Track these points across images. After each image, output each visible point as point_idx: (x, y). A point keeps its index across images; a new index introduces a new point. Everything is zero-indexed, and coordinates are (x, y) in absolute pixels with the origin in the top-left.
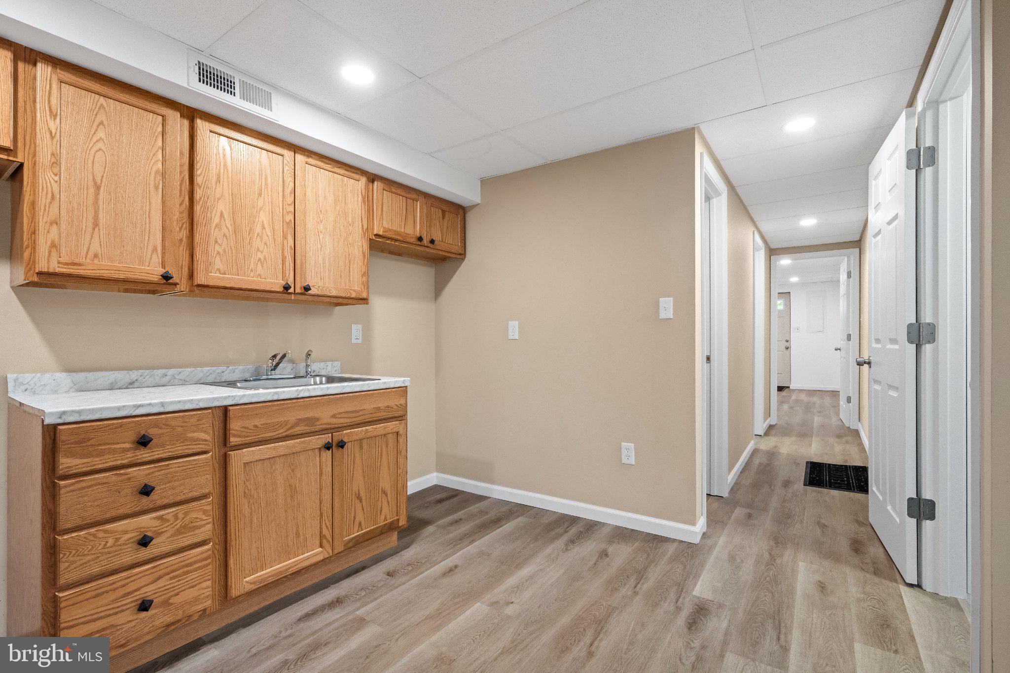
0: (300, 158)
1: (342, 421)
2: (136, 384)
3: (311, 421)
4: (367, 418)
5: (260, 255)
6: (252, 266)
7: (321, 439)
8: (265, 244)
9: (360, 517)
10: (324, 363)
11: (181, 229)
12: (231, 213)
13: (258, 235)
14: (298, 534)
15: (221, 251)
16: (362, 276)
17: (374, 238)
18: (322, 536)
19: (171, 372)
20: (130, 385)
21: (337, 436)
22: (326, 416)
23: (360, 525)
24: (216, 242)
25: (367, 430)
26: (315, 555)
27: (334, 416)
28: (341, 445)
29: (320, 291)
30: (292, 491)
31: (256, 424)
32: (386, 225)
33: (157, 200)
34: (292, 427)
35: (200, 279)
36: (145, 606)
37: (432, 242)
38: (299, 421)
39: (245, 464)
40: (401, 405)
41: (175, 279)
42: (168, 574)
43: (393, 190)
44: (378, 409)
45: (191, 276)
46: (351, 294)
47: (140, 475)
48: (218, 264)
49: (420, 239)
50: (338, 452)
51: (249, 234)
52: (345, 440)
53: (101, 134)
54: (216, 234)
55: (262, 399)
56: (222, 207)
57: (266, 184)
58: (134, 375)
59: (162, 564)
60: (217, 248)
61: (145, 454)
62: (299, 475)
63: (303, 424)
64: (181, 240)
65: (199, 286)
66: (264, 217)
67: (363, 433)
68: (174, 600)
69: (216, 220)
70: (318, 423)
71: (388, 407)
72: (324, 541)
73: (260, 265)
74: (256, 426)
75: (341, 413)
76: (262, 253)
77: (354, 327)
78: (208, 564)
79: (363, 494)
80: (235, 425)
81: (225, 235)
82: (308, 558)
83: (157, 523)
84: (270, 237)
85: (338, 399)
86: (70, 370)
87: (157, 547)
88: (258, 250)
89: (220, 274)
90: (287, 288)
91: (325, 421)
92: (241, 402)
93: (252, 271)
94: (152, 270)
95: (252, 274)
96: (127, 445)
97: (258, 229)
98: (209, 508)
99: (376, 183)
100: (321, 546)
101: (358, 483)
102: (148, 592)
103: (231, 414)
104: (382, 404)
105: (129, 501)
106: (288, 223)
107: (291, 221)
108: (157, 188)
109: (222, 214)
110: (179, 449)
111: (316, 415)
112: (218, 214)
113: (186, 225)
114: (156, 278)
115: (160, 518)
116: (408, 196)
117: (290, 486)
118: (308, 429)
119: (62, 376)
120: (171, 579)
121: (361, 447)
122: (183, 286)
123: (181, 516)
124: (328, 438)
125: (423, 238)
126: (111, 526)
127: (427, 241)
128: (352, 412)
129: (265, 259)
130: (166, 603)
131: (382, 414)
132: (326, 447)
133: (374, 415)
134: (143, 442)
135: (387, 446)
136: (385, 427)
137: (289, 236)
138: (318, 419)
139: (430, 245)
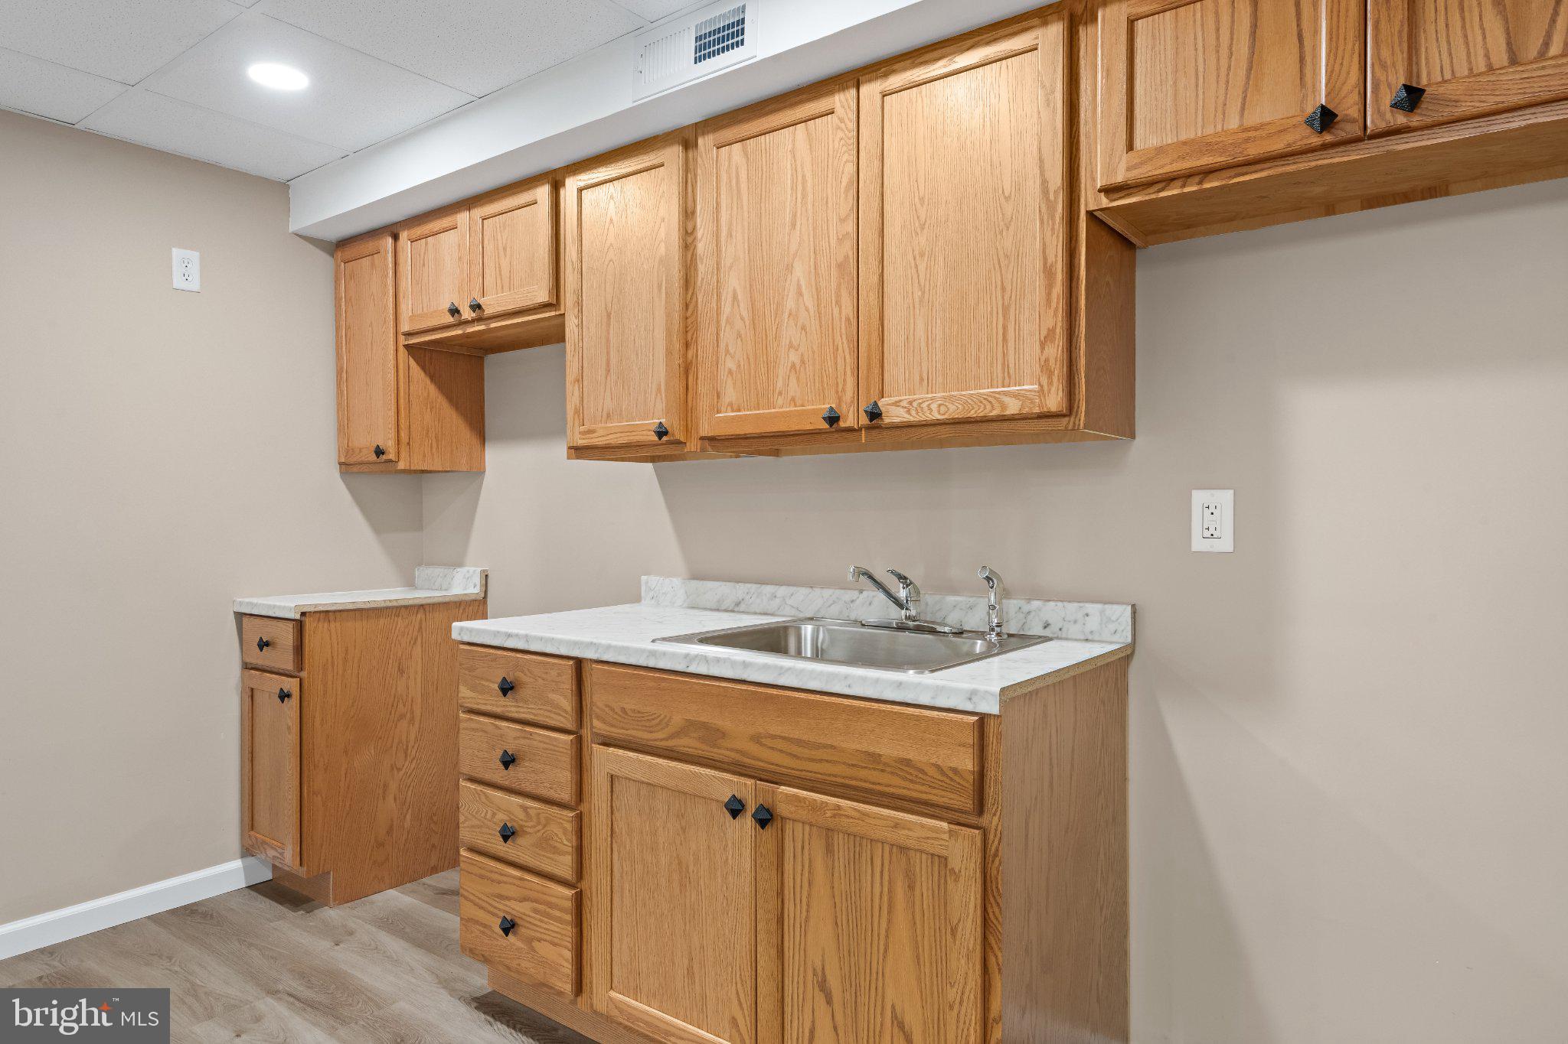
0: (868, 92)
1: (776, 757)
3: (712, 734)
5: (793, 357)
6: (780, 384)
7: (726, 785)
8: (802, 329)
10: (1076, 605)
11: (688, 345)
12: (748, 286)
13: (790, 314)
14: (690, 973)
15: (734, 368)
16: (1043, 345)
17: (1105, 202)
21: (765, 792)
22: (740, 732)
24: (727, 352)
25: (839, 807)
27: (756, 739)
28: (767, 817)
29: (913, 412)
30: (683, 875)
31: (626, 706)
32: (1146, 139)
33: (660, 308)
34: (679, 735)
36: (508, 927)
37: (1407, 100)
38: (690, 726)
39: (613, 775)
40: (955, 771)
41: (675, 434)
42: (536, 901)
44: (875, 758)
45: (695, 422)
46: (1004, 406)
48: (730, 394)
49: (1326, 118)
51: (775, 320)
52: (780, 811)
53: (611, 238)
54: (727, 336)
56: (734, 282)
57: (805, 197)
59: (529, 881)
60: (729, 363)
62: (693, 846)
63: (695, 735)
64: (690, 364)
65: (704, 439)
66: (800, 271)
67: (829, 814)
68: (537, 946)
69: (727, 309)
70: (726, 743)
71: (907, 762)
72: (736, 1034)
73: (795, 381)
74: (623, 710)
75: (773, 737)
76: (797, 350)
77: (1199, 497)
78: (568, 922)
80: (598, 698)
81: (739, 335)
83: (522, 814)
84: (812, 313)
87: (522, 850)
88: (791, 346)
89: (733, 411)
90: (831, 418)
91: (740, 745)
93: (780, 393)
94: (653, 421)
95: (781, 400)
97: (790, 301)
98: (569, 828)
100: (730, 1039)
101: (821, 940)
102: (515, 910)
103: (593, 677)
104: (887, 747)
105: (499, 766)
107: (847, 257)
108: (660, 289)
109: (735, 297)
110: (541, 714)
111: (721, 724)
112: (730, 298)
114: (653, 436)
115: (525, 809)
117: (679, 861)
118: (703, 748)
120: (536, 911)
121: (829, 850)
123: (543, 819)
124: (745, 788)
125: (1348, 108)
126: (490, 791)
127: (1381, 113)
128: (799, 742)
129: (803, 362)
130: (529, 941)
131: (885, 778)
132: (735, 808)
133: (863, 773)
134: (507, 688)
135: (911, 887)
136: (897, 825)
137: (844, 294)
138: (724, 735)
139: (1401, 119)
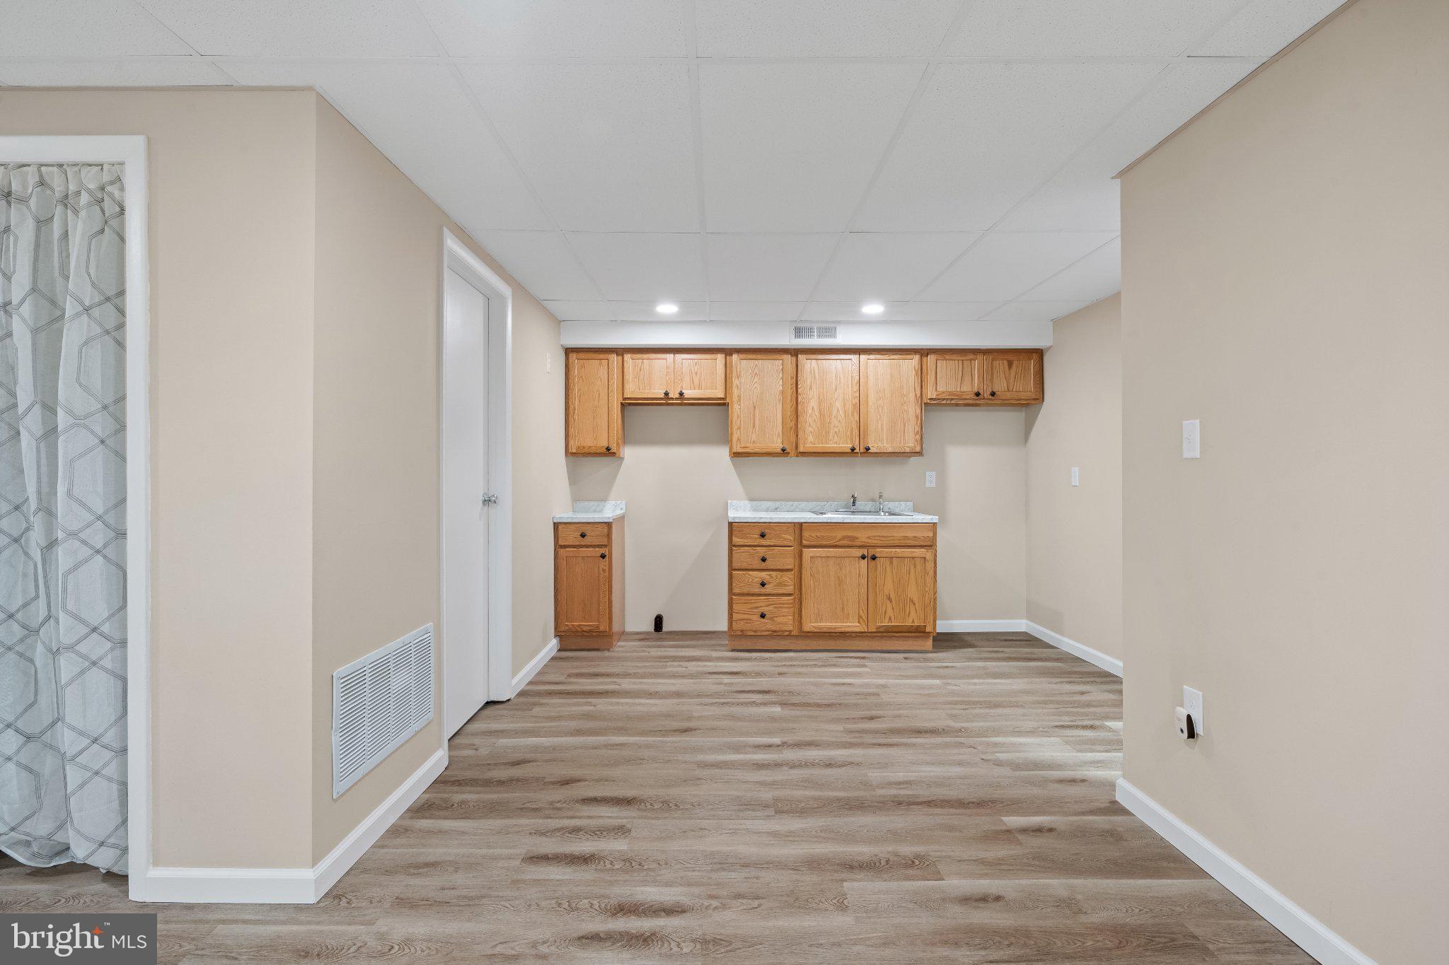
0: (863, 357)
1: (876, 542)
2: (778, 510)
3: (853, 539)
4: (897, 542)
5: (836, 429)
6: (832, 438)
7: (859, 552)
8: (839, 421)
9: (890, 612)
11: (791, 421)
12: (818, 405)
13: (834, 416)
14: (843, 609)
15: (812, 431)
16: (916, 434)
17: (928, 401)
18: (860, 617)
19: (795, 503)
20: (776, 509)
21: (872, 552)
22: (863, 537)
23: (890, 619)
24: (810, 425)
25: (896, 551)
26: (856, 626)
27: (869, 538)
28: (874, 558)
29: (879, 449)
30: (840, 581)
32: (940, 389)
33: (780, 407)
34: (840, 540)
35: (801, 449)
36: (763, 616)
37: (993, 394)
38: (844, 538)
39: (811, 557)
40: (930, 537)
41: (788, 450)
42: (775, 604)
43: (947, 357)
44: (907, 537)
45: (797, 447)
46: (905, 450)
47: (762, 551)
48: (811, 438)
49: (978, 394)
50: (872, 563)
51: (829, 417)
52: (877, 555)
53: (756, 380)
54: (810, 420)
55: (821, 521)
56: (813, 403)
57: (840, 382)
58: (778, 504)
59: (772, 598)
60: (811, 429)
61: (763, 542)
62: (844, 572)
63: (847, 540)
64: (791, 428)
65: (800, 453)
66: (838, 404)
67: (892, 553)
68: (775, 619)
69: (810, 411)
70: (858, 540)
71: (915, 537)
72: (861, 620)
73: (836, 436)
74: (817, 536)
75: (873, 536)
76: (837, 427)
77: (928, 473)
78: (791, 607)
79: (893, 596)
80: (806, 534)
81: (814, 420)
82: (849, 626)
83: (768, 577)
84: (843, 416)
85: (872, 526)
86: (751, 500)
87: (768, 589)
88: (835, 425)
89: (813, 444)
90: (853, 449)
91: (863, 540)
92: (809, 521)
94: (777, 445)
95: (831, 442)
96: (757, 536)
97: (835, 413)
98: (792, 577)
99: (929, 356)
100: (859, 622)
101: (889, 587)
102: (764, 610)
103: (803, 527)
104: (910, 534)
105: (757, 563)
106: (854, 405)
107: (856, 403)
108: (780, 400)
109: (813, 408)
110: (779, 543)
111: (856, 535)
112: (811, 407)
113: (794, 419)
114: (779, 450)
115: (770, 575)
116: (964, 358)
117: (839, 578)
118: (850, 543)
119: (747, 502)
120: (774, 607)
121: (891, 563)
122: (793, 452)
123: (779, 576)
124: (865, 552)
125: (981, 392)
126: (750, 573)
127: (987, 395)
128: (883, 537)
129: (839, 431)
130: (772, 619)
131: (909, 541)
132: (863, 557)
133: (902, 541)
134: (763, 536)
135: (915, 567)
136: (913, 552)
137: (855, 414)
138: (857, 538)
139: (991, 397)
